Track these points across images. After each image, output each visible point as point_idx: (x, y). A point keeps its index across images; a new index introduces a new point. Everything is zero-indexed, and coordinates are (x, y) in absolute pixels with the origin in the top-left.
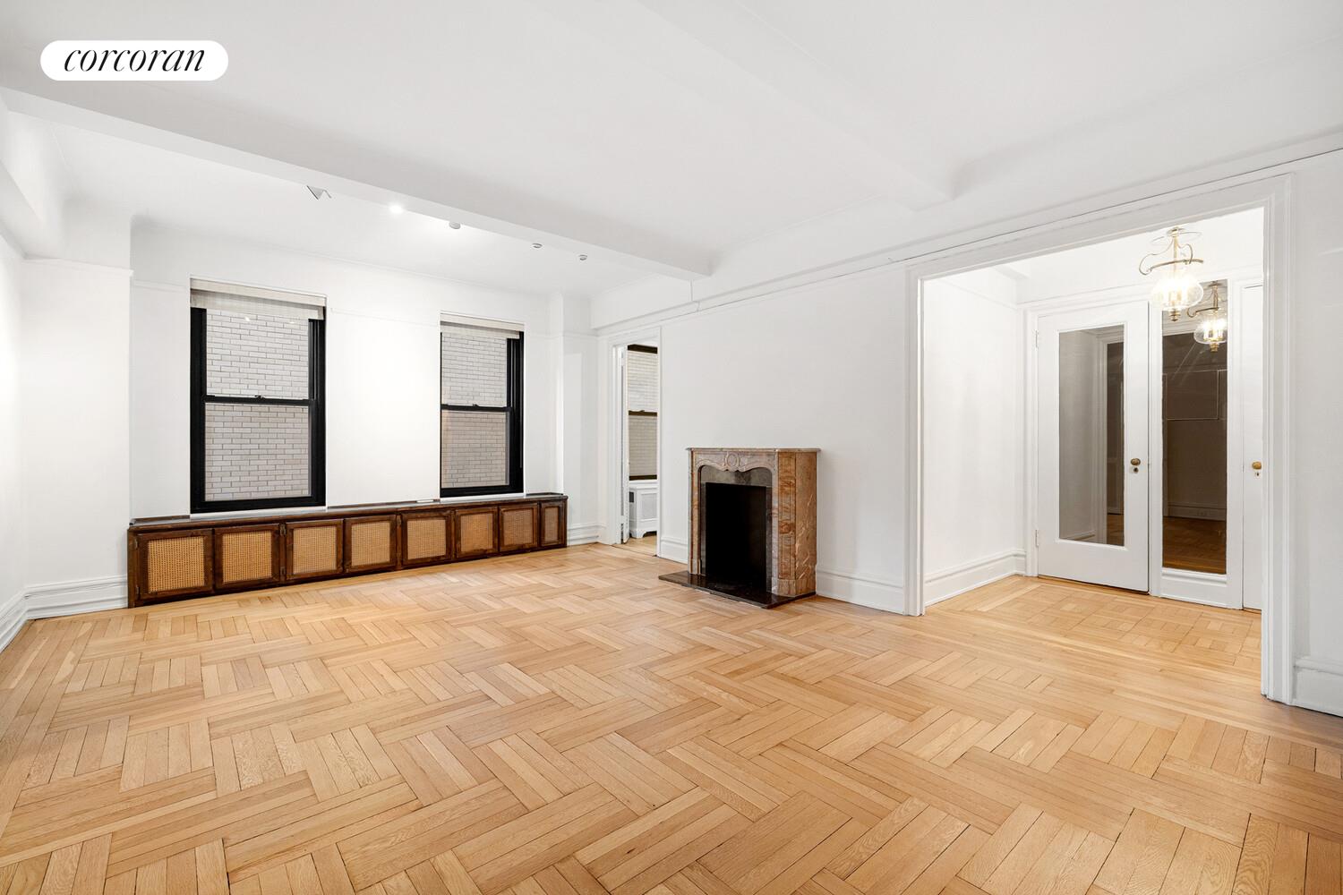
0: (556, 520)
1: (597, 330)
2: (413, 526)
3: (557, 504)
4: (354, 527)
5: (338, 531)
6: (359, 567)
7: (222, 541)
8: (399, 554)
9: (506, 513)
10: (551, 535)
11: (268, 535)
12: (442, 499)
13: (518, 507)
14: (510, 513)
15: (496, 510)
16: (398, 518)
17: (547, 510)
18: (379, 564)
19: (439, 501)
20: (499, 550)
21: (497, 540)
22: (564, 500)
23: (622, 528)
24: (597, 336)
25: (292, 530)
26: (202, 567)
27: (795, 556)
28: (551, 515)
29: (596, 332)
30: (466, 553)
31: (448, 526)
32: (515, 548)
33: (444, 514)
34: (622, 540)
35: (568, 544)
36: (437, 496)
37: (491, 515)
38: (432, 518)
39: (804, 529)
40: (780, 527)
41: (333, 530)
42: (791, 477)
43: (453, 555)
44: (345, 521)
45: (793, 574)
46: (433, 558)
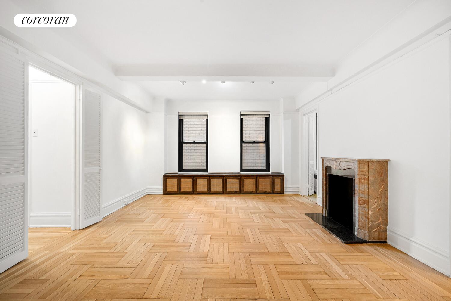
0: (280, 183)
1: (298, 109)
2: (229, 181)
3: (280, 177)
4: (212, 180)
5: (208, 180)
6: (213, 192)
7: (181, 180)
8: (224, 189)
9: (260, 179)
10: (277, 188)
11: (191, 180)
12: (241, 173)
13: (264, 177)
14: (261, 179)
15: (256, 178)
16: (224, 178)
17: (276, 179)
18: (219, 192)
19: (240, 173)
20: (257, 192)
21: (256, 188)
22: (283, 176)
23: (308, 189)
24: (298, 112)
25: (196, 179)
26: (177, 186)
27: (368, 219)
28: (278, 181)
29: (298, 110)
30: (246, 192)
31: (240, 182)
32: (263, 192)
33: (238, 178)
34: (308, 194)
35: (285, 193)
36: (239, 172)
37: (254, 179)
38: (235, 179)
39: (376, 204)
40: (359, 201)
41: (207, 180)
42: (365, 175)
43: (241, 192)
44: (210, 178)
45: (367, 228)
46: (235, 192)
